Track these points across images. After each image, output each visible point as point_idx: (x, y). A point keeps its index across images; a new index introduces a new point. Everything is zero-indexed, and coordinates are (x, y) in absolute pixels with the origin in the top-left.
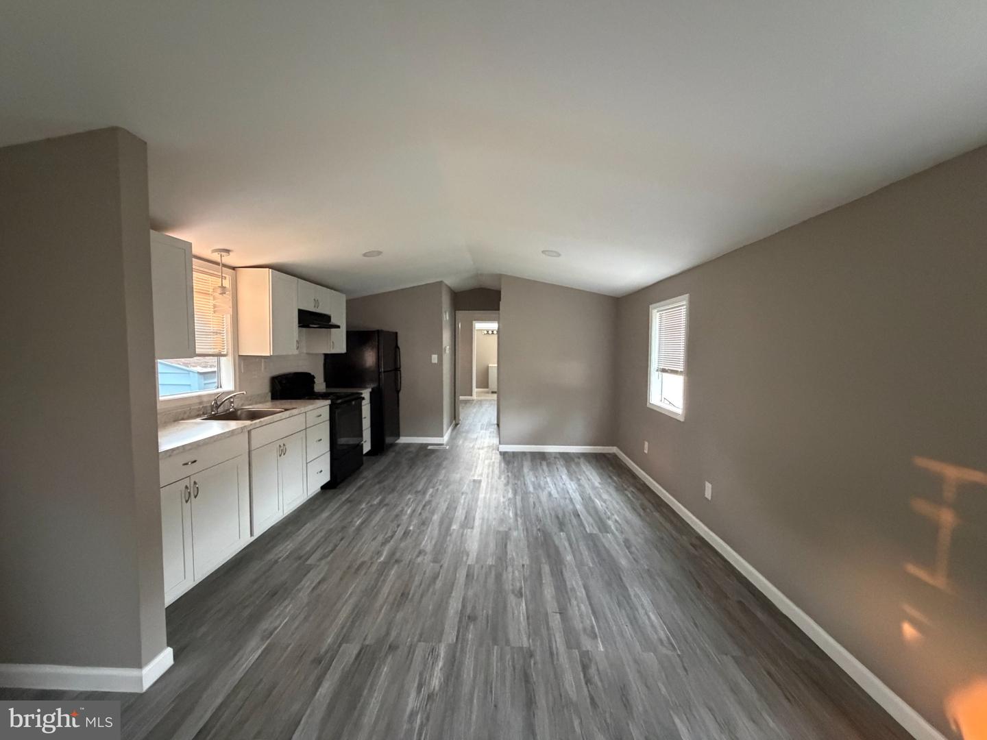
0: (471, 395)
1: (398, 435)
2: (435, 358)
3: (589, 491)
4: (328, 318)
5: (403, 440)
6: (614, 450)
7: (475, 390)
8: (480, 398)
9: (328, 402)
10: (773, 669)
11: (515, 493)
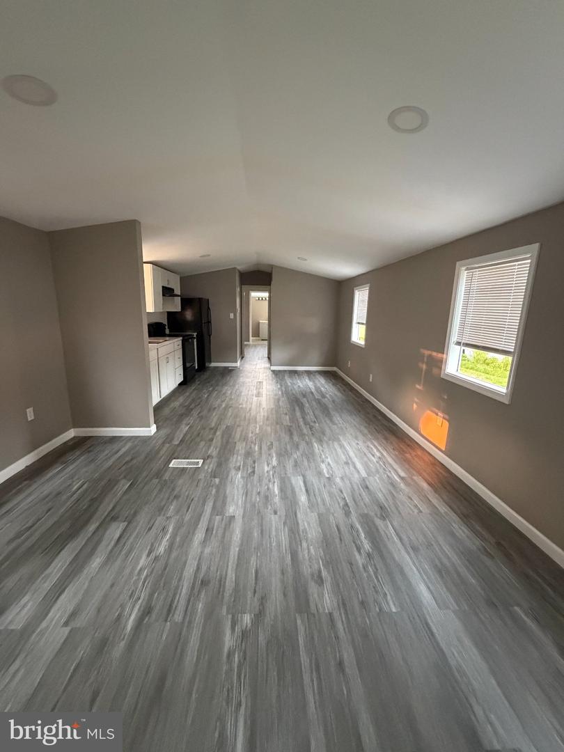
0: (249, 341)
1: (210, 362)
2: (232, 316)
3: (319, 385)
4: (172, 290)
5: (213, 365)
6: (335, 369)
7: (251, 338)
8: (254, 343)
9: (181, 338)
10: (376, 428)
11: (281, 386)
